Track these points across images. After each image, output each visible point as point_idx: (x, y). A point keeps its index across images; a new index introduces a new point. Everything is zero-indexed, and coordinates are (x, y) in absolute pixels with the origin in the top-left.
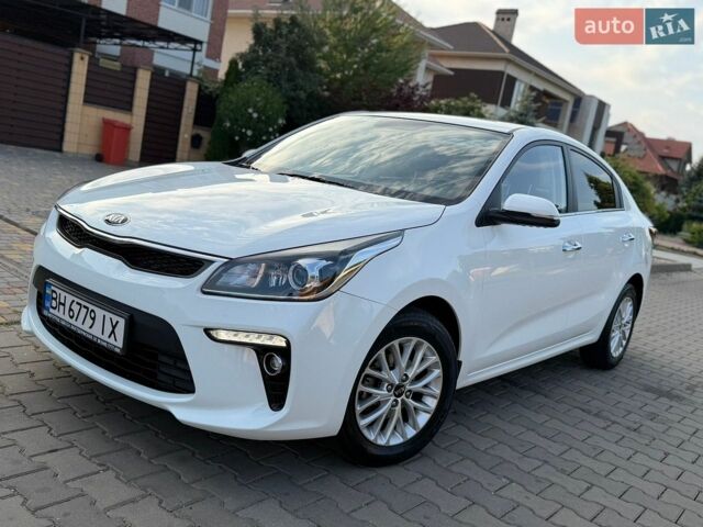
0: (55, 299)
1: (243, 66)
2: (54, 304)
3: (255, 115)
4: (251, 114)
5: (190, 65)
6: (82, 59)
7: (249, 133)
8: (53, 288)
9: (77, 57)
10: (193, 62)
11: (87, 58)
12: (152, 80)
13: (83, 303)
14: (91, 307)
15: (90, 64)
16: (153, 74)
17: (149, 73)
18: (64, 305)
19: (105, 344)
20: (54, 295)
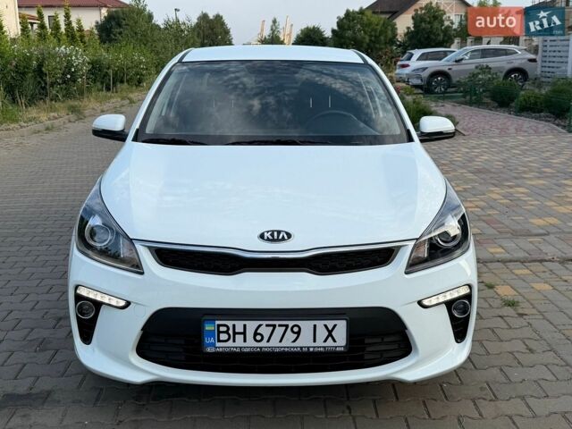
0: (227, 332)
2: (224, 337)
8: (218, 322)
13: (277, 323)
14: (291, 323)
18: (244, 333)
19: (322, 349)
20: (222, 329)
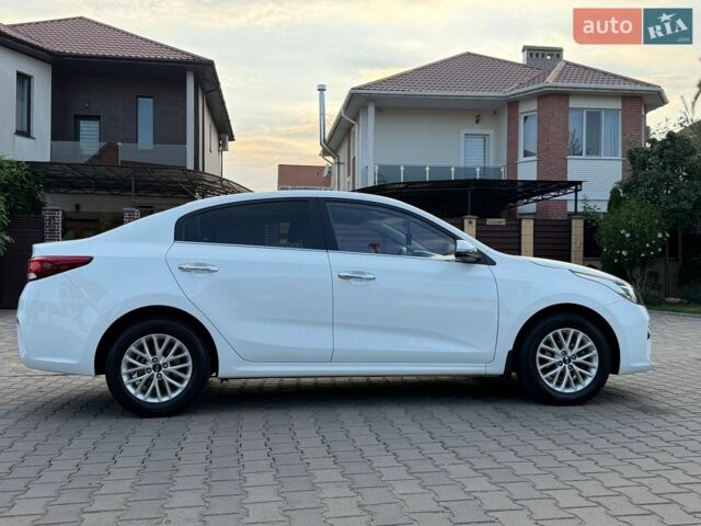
1: (625, 192)
3: (628, 235)
4: (623, 235)
5: (573, 203)
6: (470, 223)
7: (624, 253)
9: (466, 222)
10: (576, 200)
11: (474, 222)
12: (535, 226)
15: (477, 225)
16: (535, 221)
17: (532, 222)
